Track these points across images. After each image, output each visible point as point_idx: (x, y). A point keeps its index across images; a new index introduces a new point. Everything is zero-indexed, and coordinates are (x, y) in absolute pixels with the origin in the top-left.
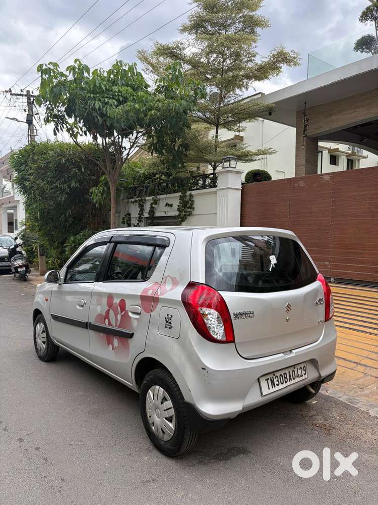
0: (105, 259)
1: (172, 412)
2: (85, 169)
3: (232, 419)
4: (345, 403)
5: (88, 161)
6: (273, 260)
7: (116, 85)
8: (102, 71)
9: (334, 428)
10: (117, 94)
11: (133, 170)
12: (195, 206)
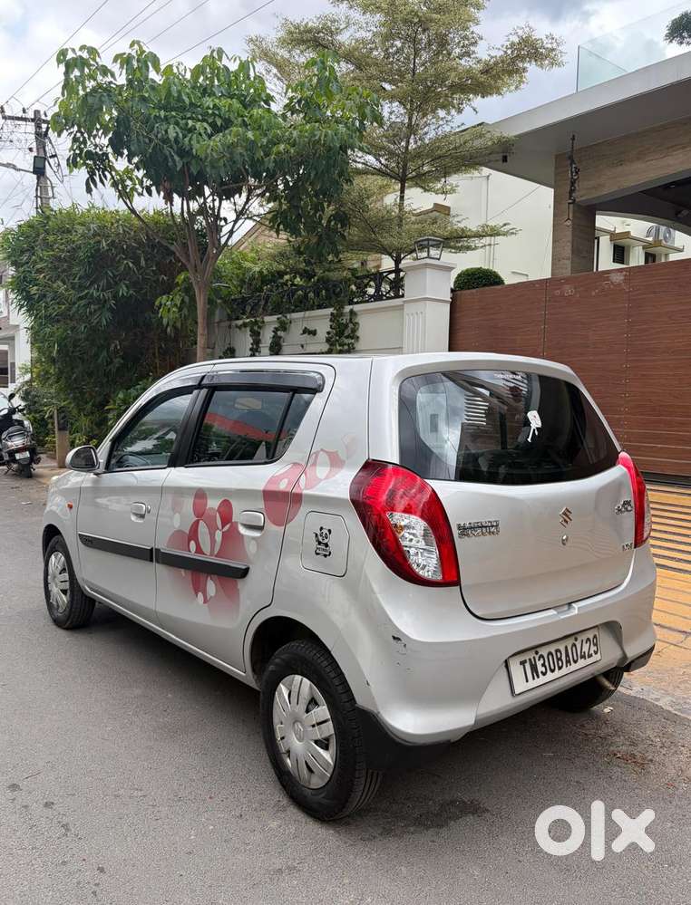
0: (186, 427)
1: (329, 729)
2: (146, 260)
3: (454, 743)
4: (669, 712)
5: (153, 247)
6: (535, 420)
7: (209, 96)
8: (181, 68)
9: (651, 760)
10: (210, 112)
11: (240, 267)
12: (359, 333)
